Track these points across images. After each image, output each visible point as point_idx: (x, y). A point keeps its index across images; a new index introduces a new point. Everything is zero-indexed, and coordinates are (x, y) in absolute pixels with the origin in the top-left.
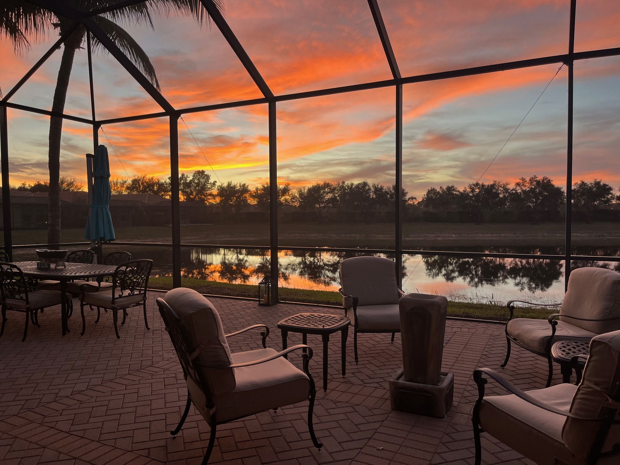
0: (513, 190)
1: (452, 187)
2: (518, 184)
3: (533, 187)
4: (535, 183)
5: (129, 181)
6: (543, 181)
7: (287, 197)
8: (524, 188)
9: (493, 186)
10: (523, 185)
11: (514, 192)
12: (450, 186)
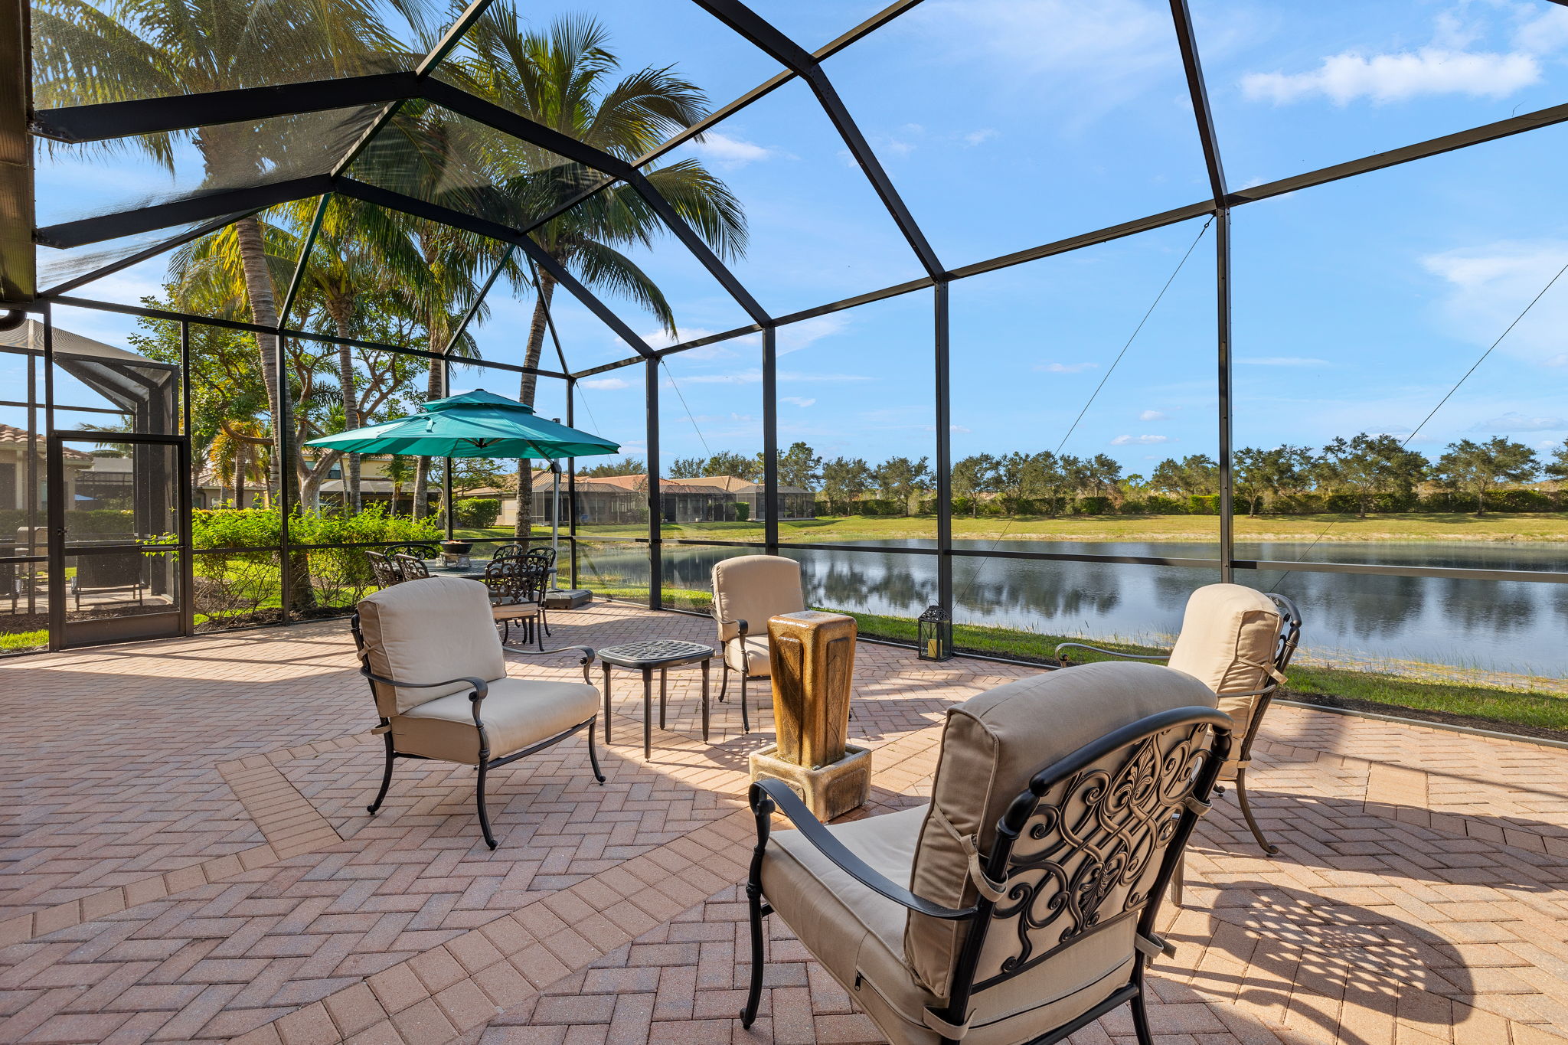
0: (1320, 458)
1: (1202, 456)
2: (1329, 449)
3: (1360, 452)
4: (1364, 446)
5: (707, 461)
6: (1380, 441)
7: (923, 477)
8: (1341, 455)
9: (1279, 453)
10: (1340, 450)
11: (1322, 461)
12: (1198, 455)
